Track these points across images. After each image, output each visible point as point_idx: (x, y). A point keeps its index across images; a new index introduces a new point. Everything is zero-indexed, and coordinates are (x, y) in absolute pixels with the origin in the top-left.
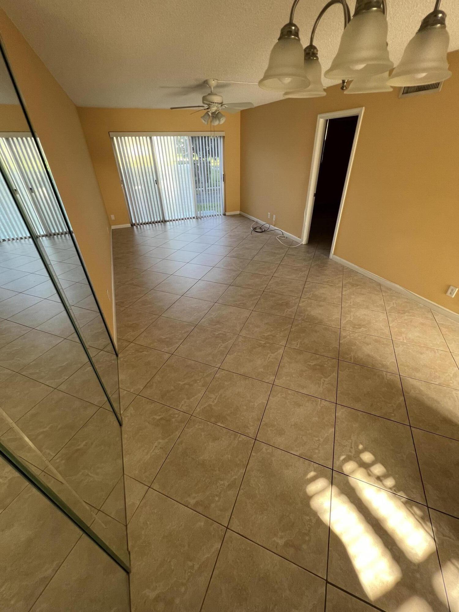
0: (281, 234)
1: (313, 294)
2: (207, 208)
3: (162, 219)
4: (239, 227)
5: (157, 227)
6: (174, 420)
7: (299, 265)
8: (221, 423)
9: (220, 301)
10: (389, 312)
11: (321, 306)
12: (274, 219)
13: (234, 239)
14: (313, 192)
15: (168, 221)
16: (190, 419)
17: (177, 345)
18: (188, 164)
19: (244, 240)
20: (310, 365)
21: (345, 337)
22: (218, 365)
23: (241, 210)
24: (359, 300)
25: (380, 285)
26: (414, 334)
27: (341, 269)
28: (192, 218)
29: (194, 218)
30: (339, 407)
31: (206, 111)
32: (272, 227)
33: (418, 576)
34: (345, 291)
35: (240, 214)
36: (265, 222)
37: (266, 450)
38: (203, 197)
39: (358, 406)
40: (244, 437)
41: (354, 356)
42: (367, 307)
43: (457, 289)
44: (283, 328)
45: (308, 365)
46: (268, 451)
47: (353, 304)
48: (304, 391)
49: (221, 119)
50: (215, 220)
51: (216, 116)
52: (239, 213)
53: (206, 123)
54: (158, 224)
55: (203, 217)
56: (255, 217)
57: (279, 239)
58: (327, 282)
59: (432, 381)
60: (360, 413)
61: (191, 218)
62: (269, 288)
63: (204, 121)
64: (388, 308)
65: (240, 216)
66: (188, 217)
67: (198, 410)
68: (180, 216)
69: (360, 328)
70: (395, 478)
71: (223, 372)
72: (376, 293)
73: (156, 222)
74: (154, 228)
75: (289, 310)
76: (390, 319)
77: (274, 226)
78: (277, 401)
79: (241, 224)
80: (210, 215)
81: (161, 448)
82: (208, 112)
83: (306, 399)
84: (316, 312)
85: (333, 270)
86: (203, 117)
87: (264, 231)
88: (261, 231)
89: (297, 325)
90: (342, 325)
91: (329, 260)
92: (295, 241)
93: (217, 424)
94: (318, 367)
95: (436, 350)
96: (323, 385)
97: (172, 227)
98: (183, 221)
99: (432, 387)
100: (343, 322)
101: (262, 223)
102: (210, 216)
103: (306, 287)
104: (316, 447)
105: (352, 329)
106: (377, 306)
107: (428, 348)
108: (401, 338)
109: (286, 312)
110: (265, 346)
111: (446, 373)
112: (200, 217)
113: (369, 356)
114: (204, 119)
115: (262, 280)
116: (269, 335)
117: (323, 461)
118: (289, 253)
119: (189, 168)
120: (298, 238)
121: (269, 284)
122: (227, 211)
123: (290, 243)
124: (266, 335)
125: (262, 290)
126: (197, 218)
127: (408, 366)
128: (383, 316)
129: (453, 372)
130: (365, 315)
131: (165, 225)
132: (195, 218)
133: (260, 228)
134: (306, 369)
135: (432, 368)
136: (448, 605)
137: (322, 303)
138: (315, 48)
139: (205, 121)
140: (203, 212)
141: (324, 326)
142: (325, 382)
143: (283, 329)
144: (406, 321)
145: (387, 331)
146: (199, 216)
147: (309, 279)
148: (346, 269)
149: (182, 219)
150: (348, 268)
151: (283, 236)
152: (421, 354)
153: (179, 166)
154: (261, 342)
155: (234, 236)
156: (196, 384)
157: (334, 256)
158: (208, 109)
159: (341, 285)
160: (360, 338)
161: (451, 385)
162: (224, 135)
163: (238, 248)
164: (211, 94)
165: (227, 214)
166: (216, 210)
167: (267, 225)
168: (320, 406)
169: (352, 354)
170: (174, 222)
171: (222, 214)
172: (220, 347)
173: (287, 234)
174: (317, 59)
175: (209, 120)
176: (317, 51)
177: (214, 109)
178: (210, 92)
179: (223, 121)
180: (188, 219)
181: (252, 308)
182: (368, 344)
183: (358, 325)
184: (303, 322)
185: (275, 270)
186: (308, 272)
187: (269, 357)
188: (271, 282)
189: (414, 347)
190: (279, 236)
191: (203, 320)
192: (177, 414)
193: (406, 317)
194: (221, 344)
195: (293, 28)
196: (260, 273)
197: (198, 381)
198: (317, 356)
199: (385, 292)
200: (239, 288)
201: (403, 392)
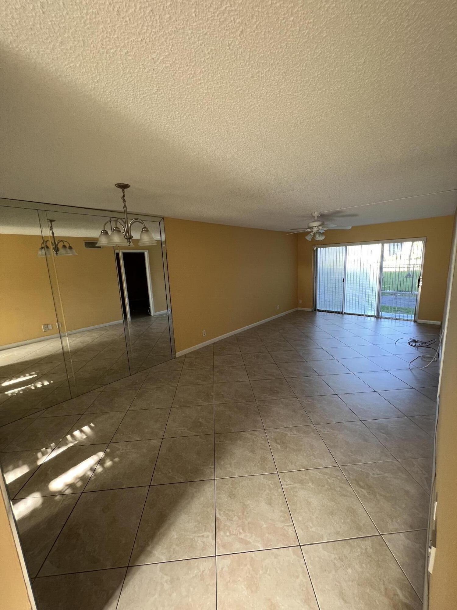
3: (341, 311)
15: (347, 314)
28: (373, 316)
68: (362, 312)
73: (336, 312)
122: (419, 318)
132: (376, 317)
149: (363, 315)
165: (419, 321)
170: (353, 316)
180: (368, 317)
201: (190, 482)
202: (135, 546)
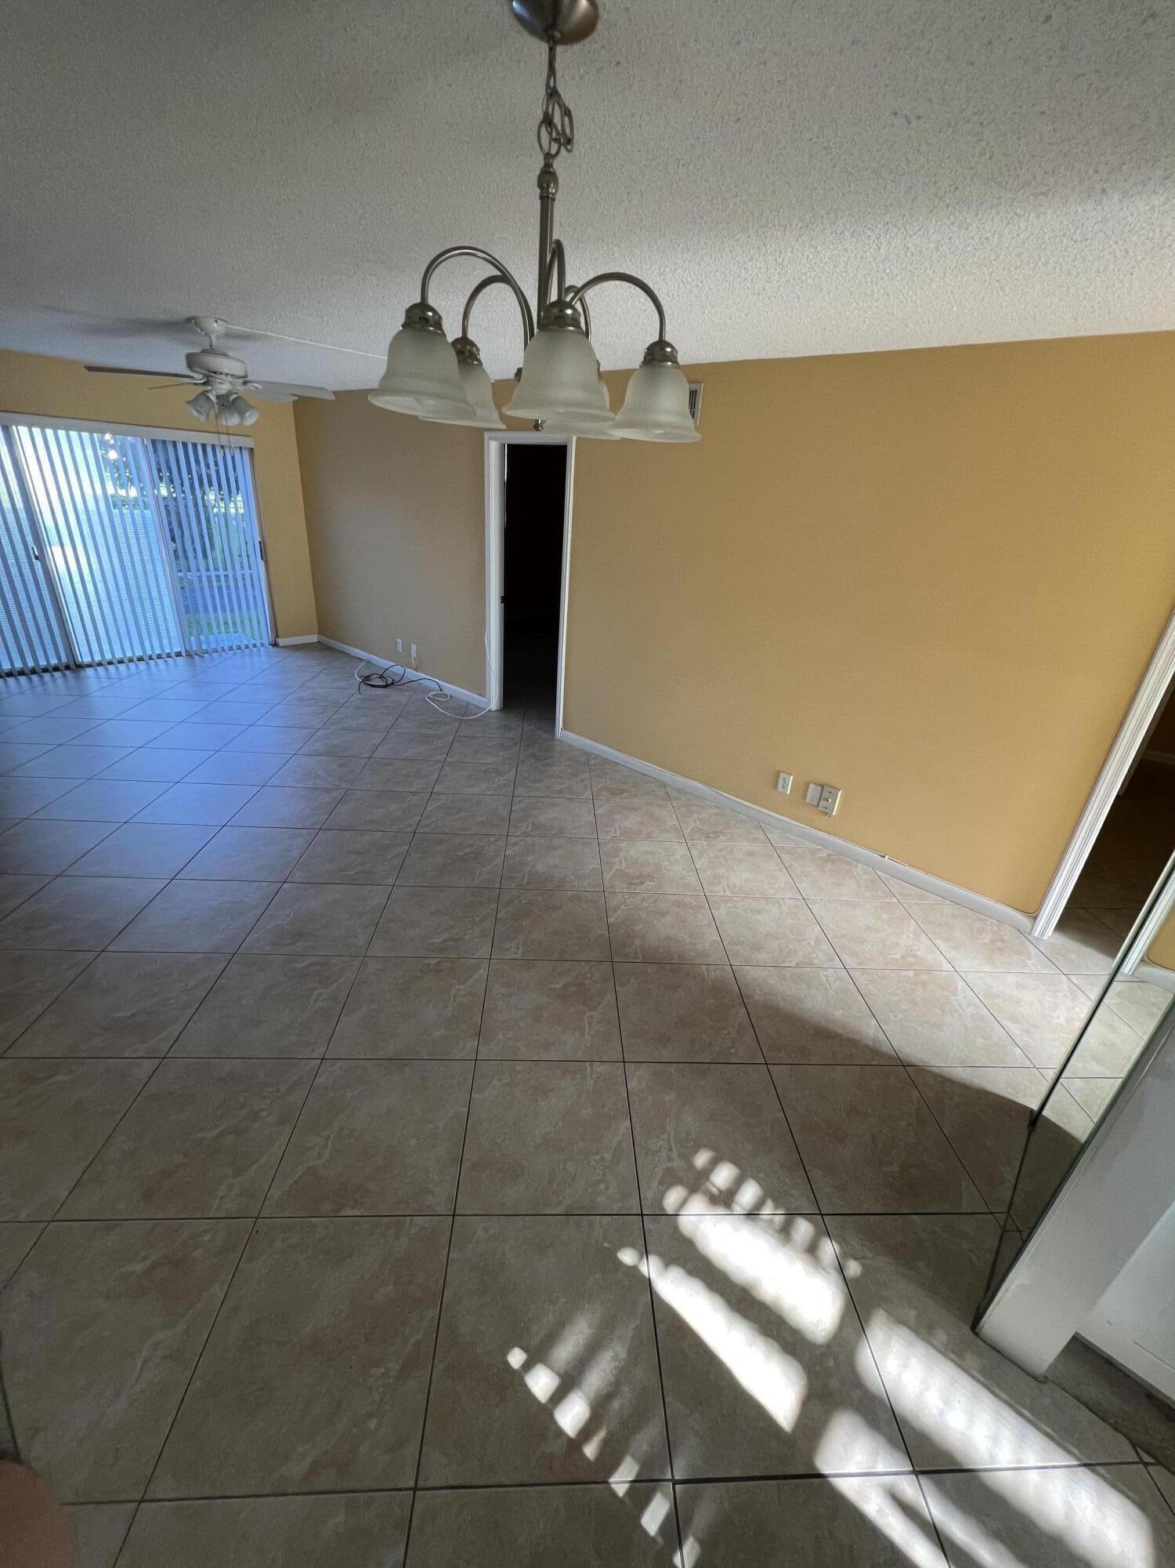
0: (437, 690)
1: (533, 824)
2: (218, 627)
3: (64, 660)
4: (322, 675)
5: (50, 686)
6: (197, 1253)
7: (491, 760)
8: (353, 1207)
9: (298, 876)
10: (691, 840)
11: (555, 849)
12: (414, 655)
13: (312, 709)
14: (497, 592)
15: (89, 666)
16: (255, 1230)
17: (179, 1027)
18: (146, 509)
19: (340, 707)
20: (554, 990)
21: (616, 909)
22: (320, 1051)
23: (320, 633)
24: (631, 821)
25: (663, 785)
26: (741, 876)
27: (583, 760)
28: (173, 655)
29: (179, 654)
30: (631, 1067)
31: (201, 389)
32: (411, 674)
33: (831, 1363)
34: (600, 807)
35: (318, 642)
36: (393, 661)
37: (486, 1230)
38: (204, 598)
39: (666, 1054)
40: (420, 1220)
41: (642, 946)
42: (649, 836)
43: (792, 777)
44: (478, 916)
45: (550, 989)
46: (491, 1231)
47: (620, 833)
48: (553, 1054)
49: (246, 413)
50: (247, 659)
51: (228, 403)
52: (316, 640)
53: (203, 418)
54: (52, 675)
55: (207, 653)
56: (360, 649)
57: (434, 700)
58: (561, 791)
59: (784, 962)
60: (672, 1068)
61: (169, 656)
62: (426, 822)
63: (195, 413)
64: (687, 832)
65: (321, 648)
66: (158, 652)
67: (275, 1193)
68: (132, 649)
69: (642, 883)
70: (758, 1181)
71: (335, 1067)
72: (661, 803)
73: (45, 670)
74: (39, 689)
75: (484, 869)
76: (695, 853)
77: (416, 670)
78: (494, 1098)
79: (324, 669)
80: (230, 644)
81: (165, 1358)
82: (206, 391)
83: (559, 1072)
84: (546, 863)
85: (568, 763)
86: (192, 403)
87: (393, 684)
88: (385, 684)
89: (510, 902)
90: (607, 884)
91: (556, 743)
92: (473, 704)
93: (341, 1215)
94: (573, 989)
95: (780, 900)
96: (590, 1028)
97: (105, 683)
98: (142, 665)
99: (789, 974)
100: (608, 876)
101: (385, 663)
102: (231, 649)
103: (515, 811)
104: (600, 1177)
105: (626, 888)
106: (666, 831)
107: (767, 899)
108: (719, 888)
109: (479, 874)
110: (441, 971)
111: (804, 940)
112: (198, 653)
113: (668, 938)
114: (198, 408)
115: (406, 805)
116: (445, 941)
117: (619, 1205)
118: (461, 734)
119: (149, 522)
120: (479, 697)
121: (426, 814)
122: (280, 634)
123: (463, 710)
124: (437, 941)
125: (409, 830)
126: (189, 655)
127: (741, 943)
128: (680, 851)
129: (814, 936)
130: (647, 852)
131: (78, 678)
132: (184, 654)
133: (381, 677)
134: (546, 999)
135: (781, 935)
136: (886, 1396)
137: (556, 842)
138: (472, 344)
139: (198, 411)
140: (207, 638)
141: (569, 893)
142: (594, 1020)
143: (477, 919)
144: (724, 853)
145: (692, 880)
146: (195, 648)
147: (520, 791)
148: (594, 759)
149: (140, 659)
150: (598, 756)
151: (440, 692)
152: (759, 912)
153: (116, 512)
154: (427, 961)
155: (310, 699)
156: (257, 1125)
157: (566, 733)
158: (204, 384)
159: (588, 794)
160: (645, 904)
161: (816, 961)
162: (252, 446)
163: (328, 729)
164: (210, 351)
165: (282, 642)
166: (249, 633)
167: (399, 670)
168: (592, 1079)
169: (637, 942)
170: (111, 668)
171: (266, 643)
172: (315, 1000)
173: (450, 688)
174: (480, 363)
175: (212, 412)
176: (478, 350)
177: (223, 388)
178: (208, 347)
179: (251, 419)
180: (159, 657)
181: (390, 881)
182: (663, 914)
183: (638, 878)
184: (522, 891)
185: (435, 776)
186: (513, 774)
187: (455, 996)
188: (429, 809)
189: (744, 901)
190: (433, 693)
191: (254, 936)
192: (206, 1232)
193: (722, 845)
194: (320, 991)
195: (430, 314)
196: (396, 789)
197: (264, 1114)
198: (567, 965)
199: (677, 798)
200: (347, 834)
201: (743, 999)
202: (875, 1063)
